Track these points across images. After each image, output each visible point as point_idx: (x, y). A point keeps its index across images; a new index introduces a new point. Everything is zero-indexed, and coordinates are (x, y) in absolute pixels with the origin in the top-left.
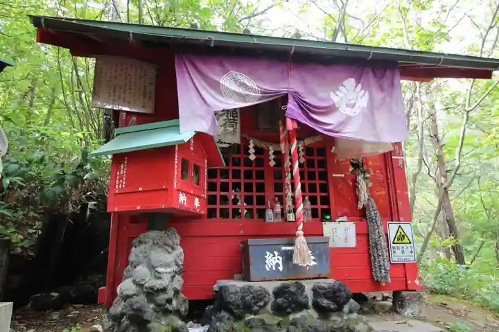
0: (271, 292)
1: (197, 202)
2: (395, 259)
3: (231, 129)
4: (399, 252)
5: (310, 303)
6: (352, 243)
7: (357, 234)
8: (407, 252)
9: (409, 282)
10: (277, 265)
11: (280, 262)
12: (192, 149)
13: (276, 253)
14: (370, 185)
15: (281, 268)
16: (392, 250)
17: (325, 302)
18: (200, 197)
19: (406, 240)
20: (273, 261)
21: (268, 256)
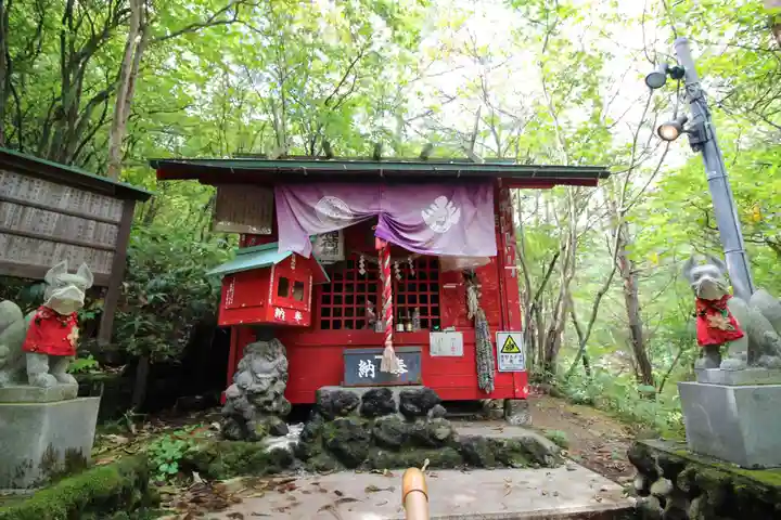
0: (360, 397)
1: (298, 316)
2: (502, 367)
3: (331, 248)
4: (507, 361)
5: (397, 408)
6: (459, 352)
7: (465, 344)
8: (516, 361)
9: (517, 390)
10: (370, 372)
11: (373, 370)
12: (293, 268)
13: (369, 361)
14: (480, 295)
15: (373, 376)
16: (499, 359)
17: (410, 406)
18: (301, 311)
19: (515, 349)
20: (365, 368)
21: (362, 365)
